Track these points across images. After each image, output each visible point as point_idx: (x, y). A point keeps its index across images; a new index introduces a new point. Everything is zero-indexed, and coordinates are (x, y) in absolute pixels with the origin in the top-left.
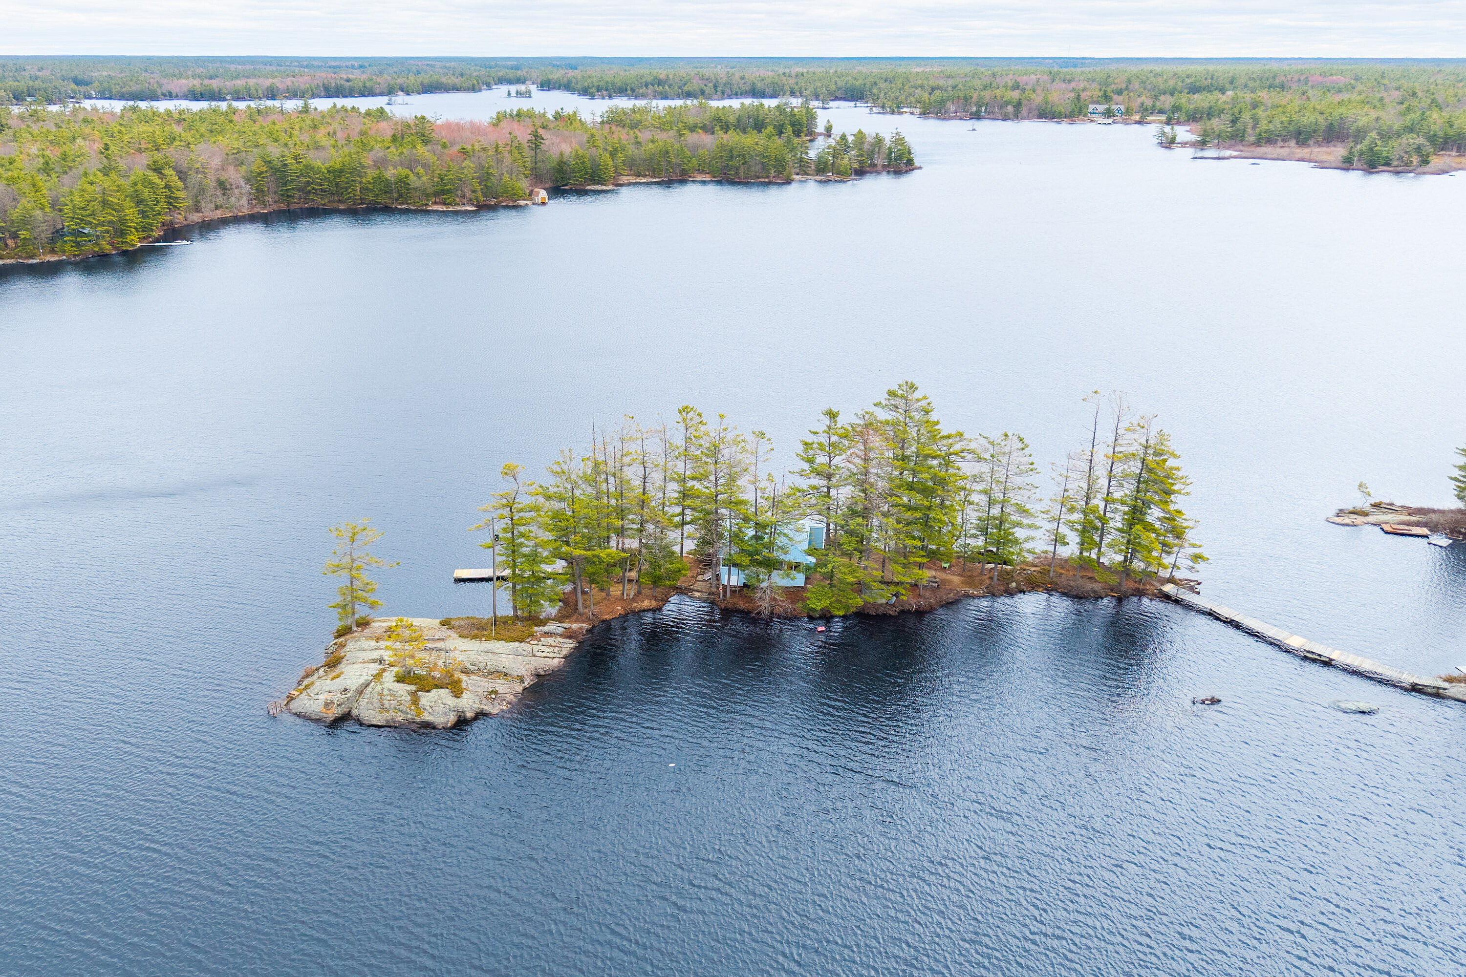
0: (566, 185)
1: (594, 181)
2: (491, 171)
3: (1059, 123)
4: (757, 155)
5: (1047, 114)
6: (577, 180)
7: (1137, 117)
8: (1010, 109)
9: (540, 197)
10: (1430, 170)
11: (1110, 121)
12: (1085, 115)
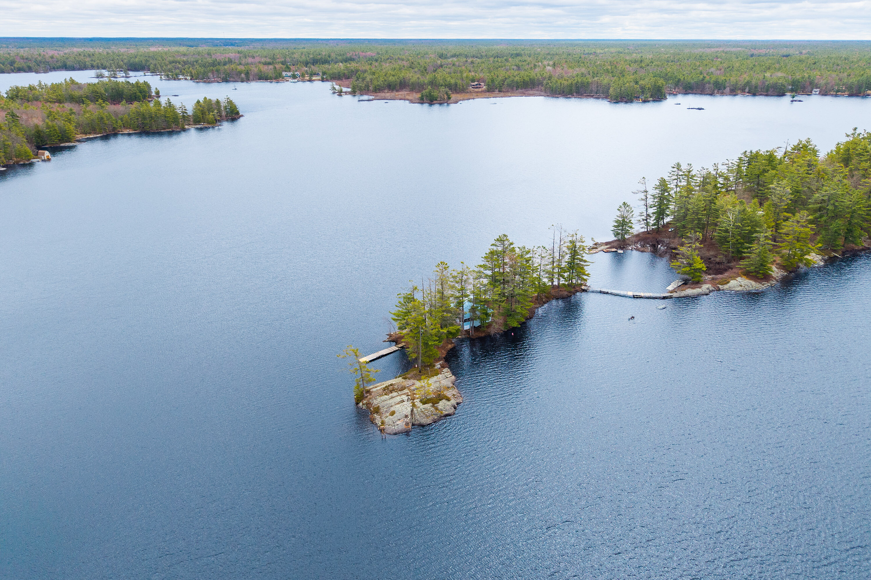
0: (45, 145)
1: (62, 141)
2: (7, 143)
3: (271, 82)
4: (161, 116)
5: (262, 77)
6: (53, 141)
7: (308, 78)
8: (243, 75)
9: (45, 156)
10: (453, 101)
11: (296, 80)
12: (283, 78)
